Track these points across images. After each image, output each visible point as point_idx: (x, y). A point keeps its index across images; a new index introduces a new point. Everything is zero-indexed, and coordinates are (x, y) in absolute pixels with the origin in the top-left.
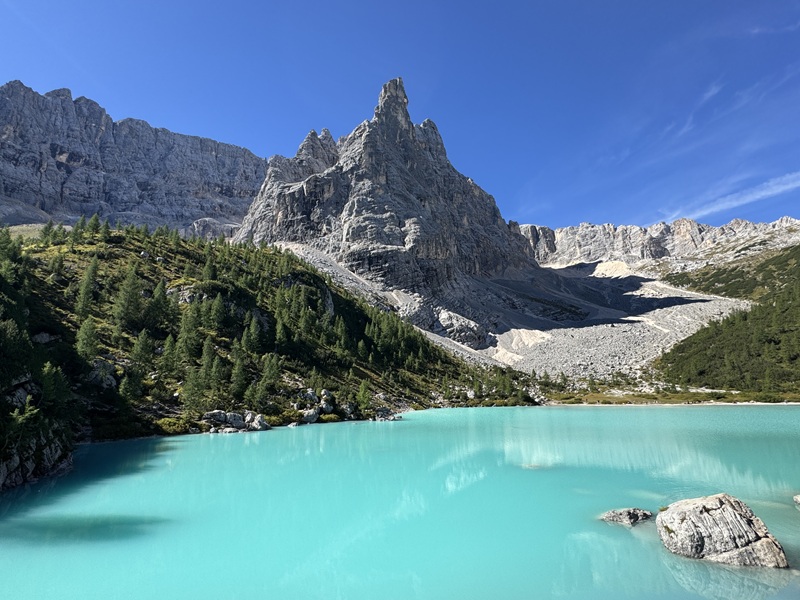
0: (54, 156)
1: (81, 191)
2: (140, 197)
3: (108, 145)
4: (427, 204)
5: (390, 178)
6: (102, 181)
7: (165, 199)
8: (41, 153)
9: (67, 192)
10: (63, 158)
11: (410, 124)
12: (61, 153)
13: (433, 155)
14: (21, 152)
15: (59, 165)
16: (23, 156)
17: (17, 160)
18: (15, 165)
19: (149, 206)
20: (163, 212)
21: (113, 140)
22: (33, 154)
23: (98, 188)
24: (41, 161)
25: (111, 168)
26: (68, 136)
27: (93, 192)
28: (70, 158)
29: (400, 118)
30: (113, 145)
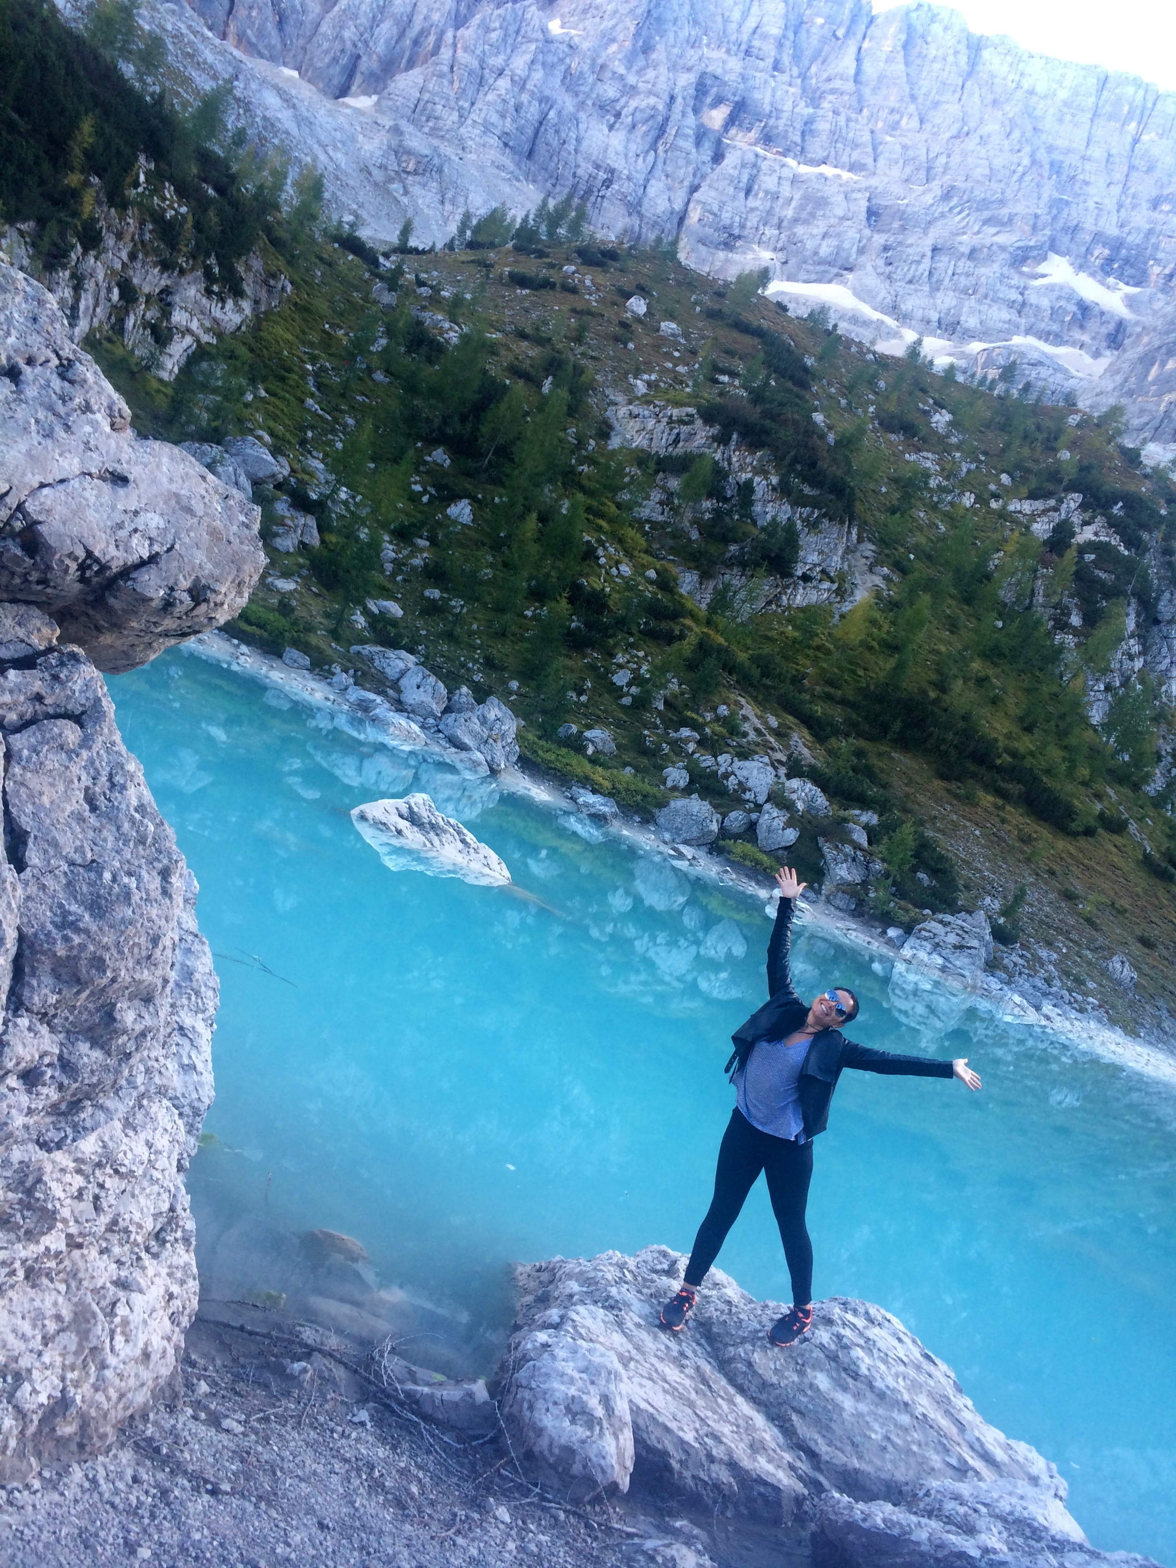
0: (696, 111)
1: (726, 217)
2: (861, 251)
3: (837, 84)
6: (786, 190)
7: (926, 264)
8: (672, 98)
9: (694, 215)
10: (717, 117)
12: (718, 101)
14: (633, 91)
15: (701, 135)
16: (633, 104)
17: (618, 115)
18: (611, 127)
19: (873, 282)
20: (906, 306)
21: (852, 71)
22: (652, 101)
23: (770, 212)
24: (667, 119)
25: (821, 154)
26: (748, 53)
27: (753, 220)
28: (731, 121)
30: (851, 86)
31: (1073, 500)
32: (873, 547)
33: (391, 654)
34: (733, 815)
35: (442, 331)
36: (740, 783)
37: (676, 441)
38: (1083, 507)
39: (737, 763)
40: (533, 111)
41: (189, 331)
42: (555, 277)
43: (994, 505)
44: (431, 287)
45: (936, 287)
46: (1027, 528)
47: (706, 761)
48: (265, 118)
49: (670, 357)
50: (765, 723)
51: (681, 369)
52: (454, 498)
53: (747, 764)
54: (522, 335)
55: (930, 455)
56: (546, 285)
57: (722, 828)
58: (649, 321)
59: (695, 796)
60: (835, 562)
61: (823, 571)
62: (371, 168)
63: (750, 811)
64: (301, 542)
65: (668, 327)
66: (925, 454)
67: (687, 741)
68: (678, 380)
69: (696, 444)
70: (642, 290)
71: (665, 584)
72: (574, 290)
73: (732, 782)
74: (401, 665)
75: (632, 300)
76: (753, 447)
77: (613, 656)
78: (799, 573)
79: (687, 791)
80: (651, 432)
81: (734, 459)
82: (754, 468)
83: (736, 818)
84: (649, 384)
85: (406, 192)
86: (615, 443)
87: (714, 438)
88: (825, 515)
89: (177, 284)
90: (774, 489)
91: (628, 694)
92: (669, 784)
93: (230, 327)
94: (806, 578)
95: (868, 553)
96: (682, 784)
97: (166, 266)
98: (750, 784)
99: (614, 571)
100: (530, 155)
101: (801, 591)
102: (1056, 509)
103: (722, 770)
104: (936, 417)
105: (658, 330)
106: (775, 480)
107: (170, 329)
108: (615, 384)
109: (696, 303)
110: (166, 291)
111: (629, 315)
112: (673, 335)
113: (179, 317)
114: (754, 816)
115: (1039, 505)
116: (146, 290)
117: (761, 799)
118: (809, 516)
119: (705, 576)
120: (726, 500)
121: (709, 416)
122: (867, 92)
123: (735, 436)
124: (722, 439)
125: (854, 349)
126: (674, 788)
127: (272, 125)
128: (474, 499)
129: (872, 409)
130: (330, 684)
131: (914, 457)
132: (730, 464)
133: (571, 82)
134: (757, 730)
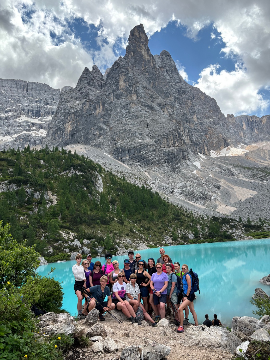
4: (166, 110)
5: (139, 95)
11: (151, 56)
13: (169, 75)
29: (144, 53)
31: (72, 168)
32: (50, 191)
38: (74, 169)
39: (73, 243)
43: (60, 174)
46: (68, 176)
59: (73, 252)
63: (81, 249)
66: (44, 170)
76: (26, 184)
79: (71, 252)
82: (29, 188)
87: (17, 186)
88: (44, 191)
90: (34, 190)
92: (66, 252)
96: (69, 251)
98: (78, 245)
101: (47, 205)
102: (70, 171)
103: (71, 245)
104: (41, 162)
115: (67, 171)
117: (81, 246)
120: (28, 196)
123: (21, 184)
124: (19, 185)
129: (31, 165)
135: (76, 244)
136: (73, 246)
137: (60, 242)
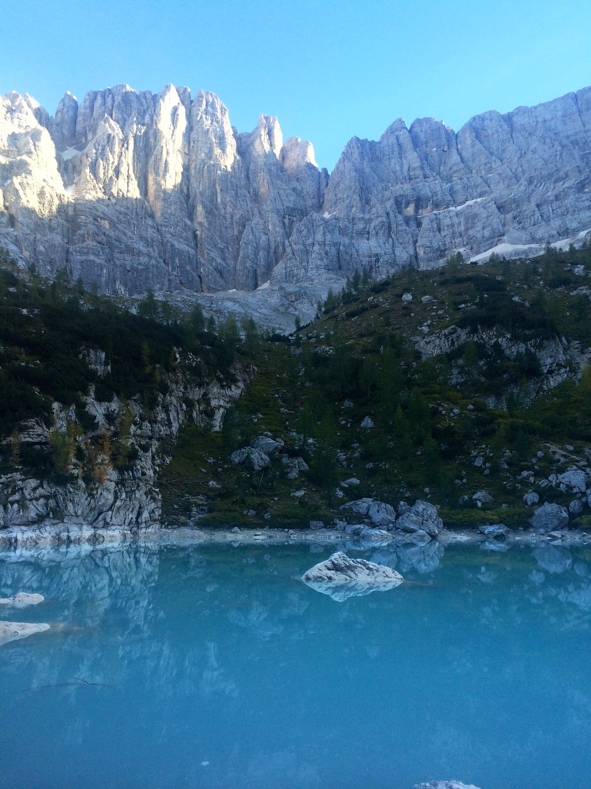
0: (400, 213)
1: (435, 245)
2: (504, 225)
3: (455, 168)
6: (456, 220)
7: (537, 214)
8: (388, 214)
9: (421, 252)
10: (410, 210)
12: (407, 204)
14: (370, 220)
15: (407, 220)
16: (372, 225)
17: (368, 233)
18: (368, 239)
19: (517, 234)
20: (538, 236)
21: (459, 160)
22: (380, 219)
23: (453, 233)
24: (389, 223)
25: (463, 198)
26: (410, 179)
27: (448, 240)
28: (417, 208)
30: (462, 165)
32: (578, 342)
33: (359, 502)
34: (572, 504)
35: (327, 352)
36: (567, 486)
37: (453, 343)
39: (560, 477)
40: (333, 251)
41: (221, 406)
42: (366, 305)
44: (315, 337)
45: (548, 220)
47: (544, 483)
48: (229, 312)
49: (434, 310)
50: (567, 450)
51: (440, 312)
52: (362, 419)
53: (566, 474)
54: (362, 336)
55: (583, 288)
56: (364, 310)
57: (570, 514)
58: (416, 301)
59: (546, 503)
60: (561, 357)
61: (558, 365)
62: (278, 308)
63: (580, 498)
64: (300, 471)
65: (426, 298)
66: (580, 288)
67: (528, 477)
68: (441, 317)
69: (462, 340)
70: (407, 290)
71: (480, 408)
72: (376, 306)
73: (562, 487)
74: (366, 505)
75: (404, 296)
76: (490, 327)
77: (470, 453)
78: (546, 371)
79: (541, 503)
80: (439, 345)
81: (484, 336)
82: (496, 335)
83: (575, 505)
84: (428, 326)
85: (296, 309)
86: (424, 358)
87: (470, 333)
88: (543, 339)
89: (207, 390)
90: (511, 340)
91: (486, 468)
92: (529, 503)
93: (237, 396)
94: (550, 372)
95: (577, 346)
96: (536, 500)
97: (200, 385)
98: (573, 484)
99: (452, 414)
100: (340, 268)
101: (551, 379)
103: (554, 484)
104: (576, 270)
105: (422, 302)
106: (509, 336)
107: (212, 409)
108: (413, 334)
109: (433, 282)
110: (205, 395)
111: (405, 303)
112: (429, 300)
113: (214, 403)
114: (584, 499)
116: (196, 398)
117: (583, 489)
118: (535, 343)
119: (498, 396)
120: (490, 356)
121: (462, 325)
122: (470, 164)
123: (479, 327)
124: (474, 331)
125: (518, 263)
126: (533, 504)
127: (233, 313)
128: (370, 415)
129: (541, 283)
130: (336, 530)
131: (575, 293)
132: (483, 340)
133: (343, 232)
134: (563, 456)
135: (567, 480)
136: (558, 485)
137: (525, 473)
